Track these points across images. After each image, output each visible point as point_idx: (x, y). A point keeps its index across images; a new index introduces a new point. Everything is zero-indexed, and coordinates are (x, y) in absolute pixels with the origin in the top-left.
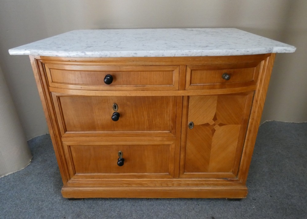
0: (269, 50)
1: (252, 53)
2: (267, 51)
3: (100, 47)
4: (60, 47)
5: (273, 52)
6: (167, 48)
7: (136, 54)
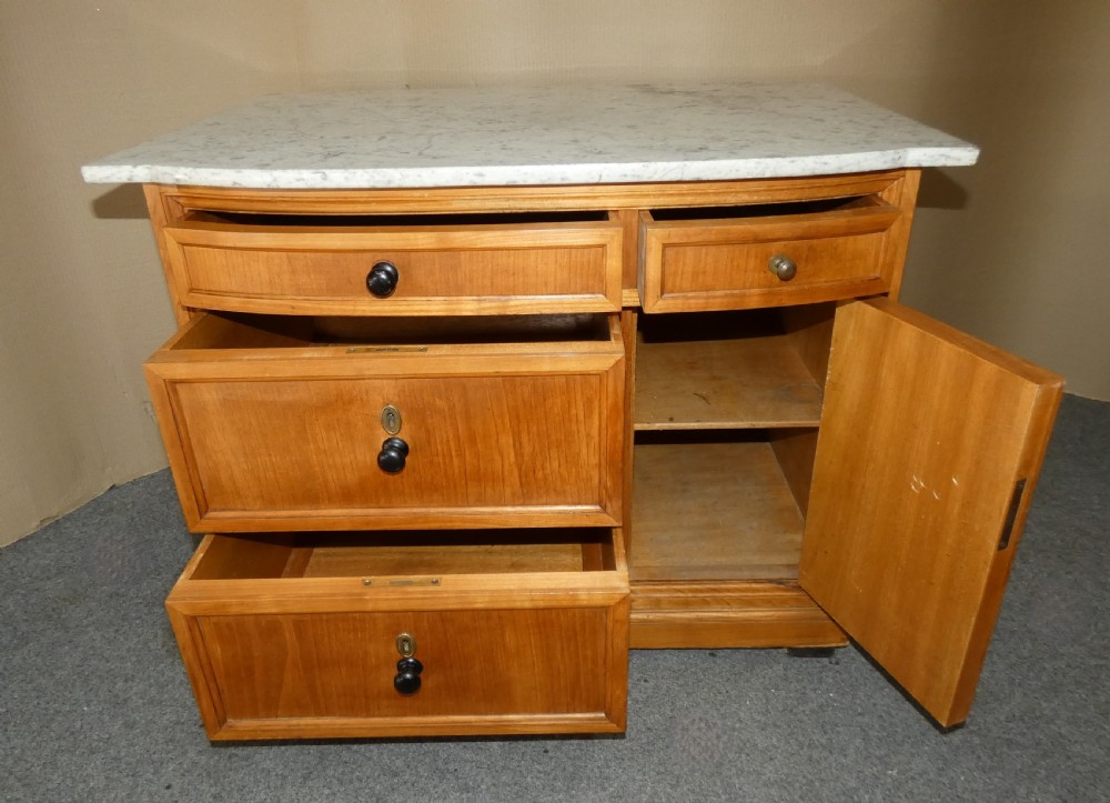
0: (893, 160)
1: (840, 168)
2: (885, 162)
3: (368, 154)
4: (242, 158)
5: (908, 164)
6: (576, 156)
7: (481, 175)
